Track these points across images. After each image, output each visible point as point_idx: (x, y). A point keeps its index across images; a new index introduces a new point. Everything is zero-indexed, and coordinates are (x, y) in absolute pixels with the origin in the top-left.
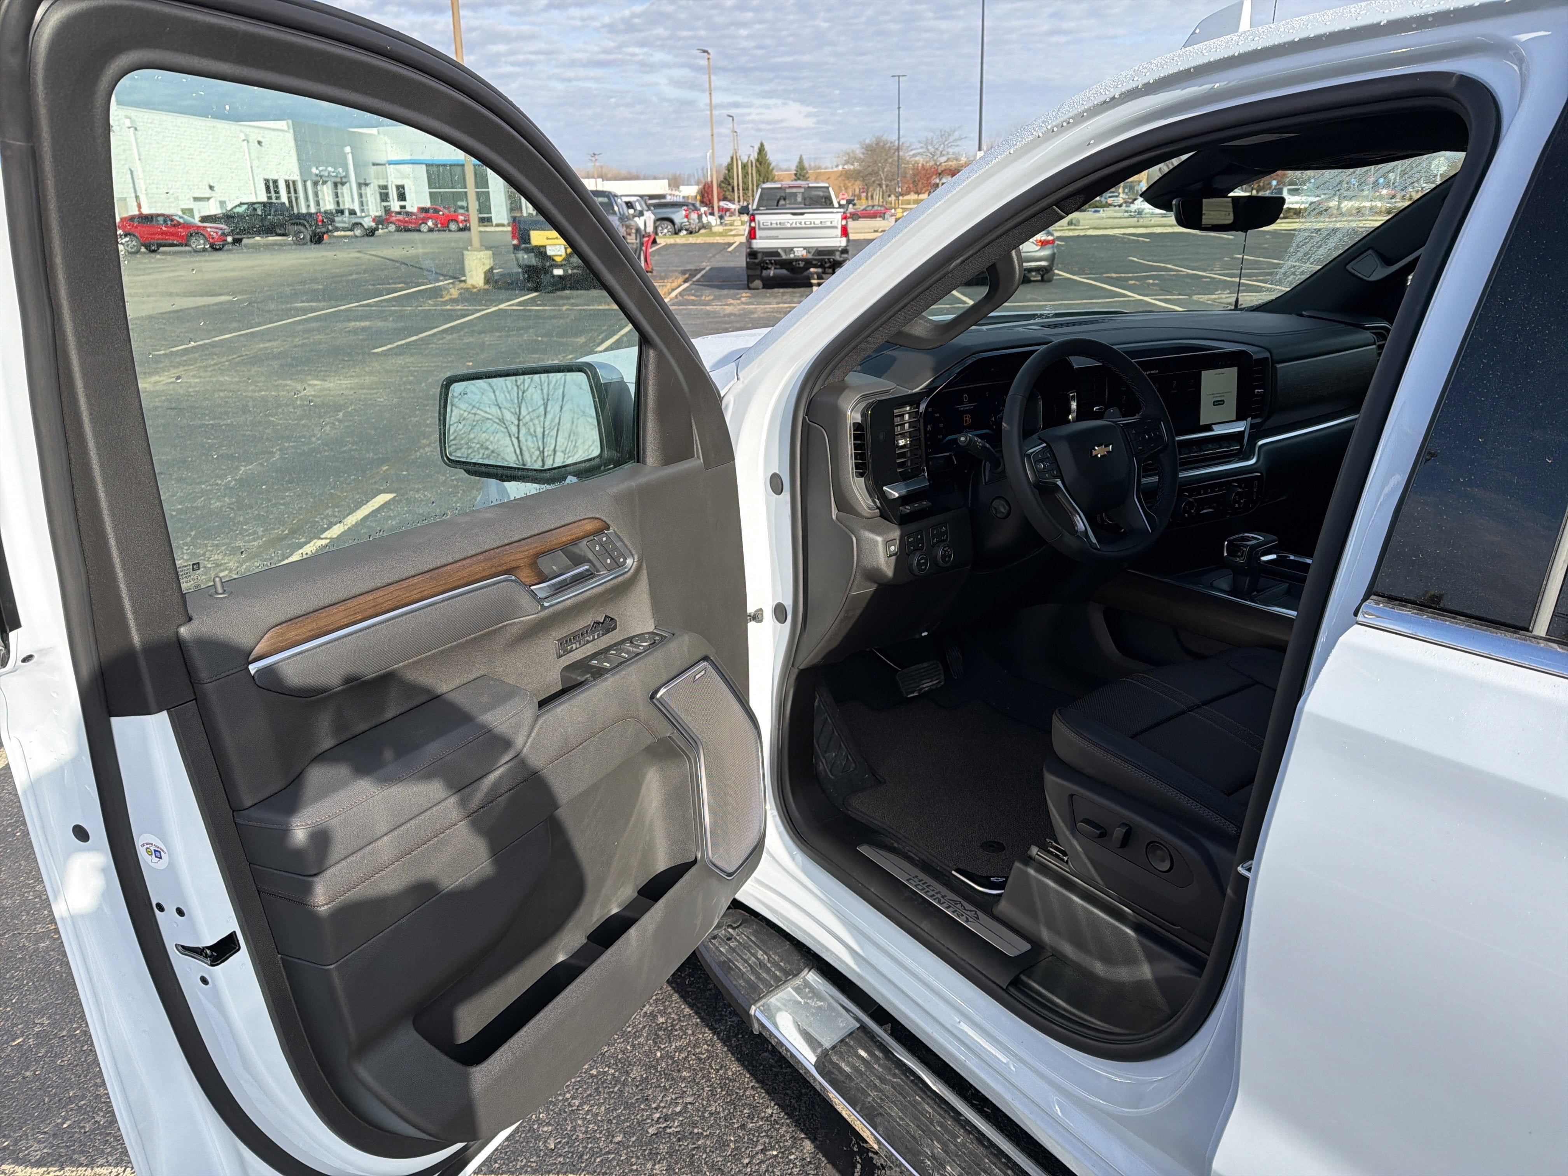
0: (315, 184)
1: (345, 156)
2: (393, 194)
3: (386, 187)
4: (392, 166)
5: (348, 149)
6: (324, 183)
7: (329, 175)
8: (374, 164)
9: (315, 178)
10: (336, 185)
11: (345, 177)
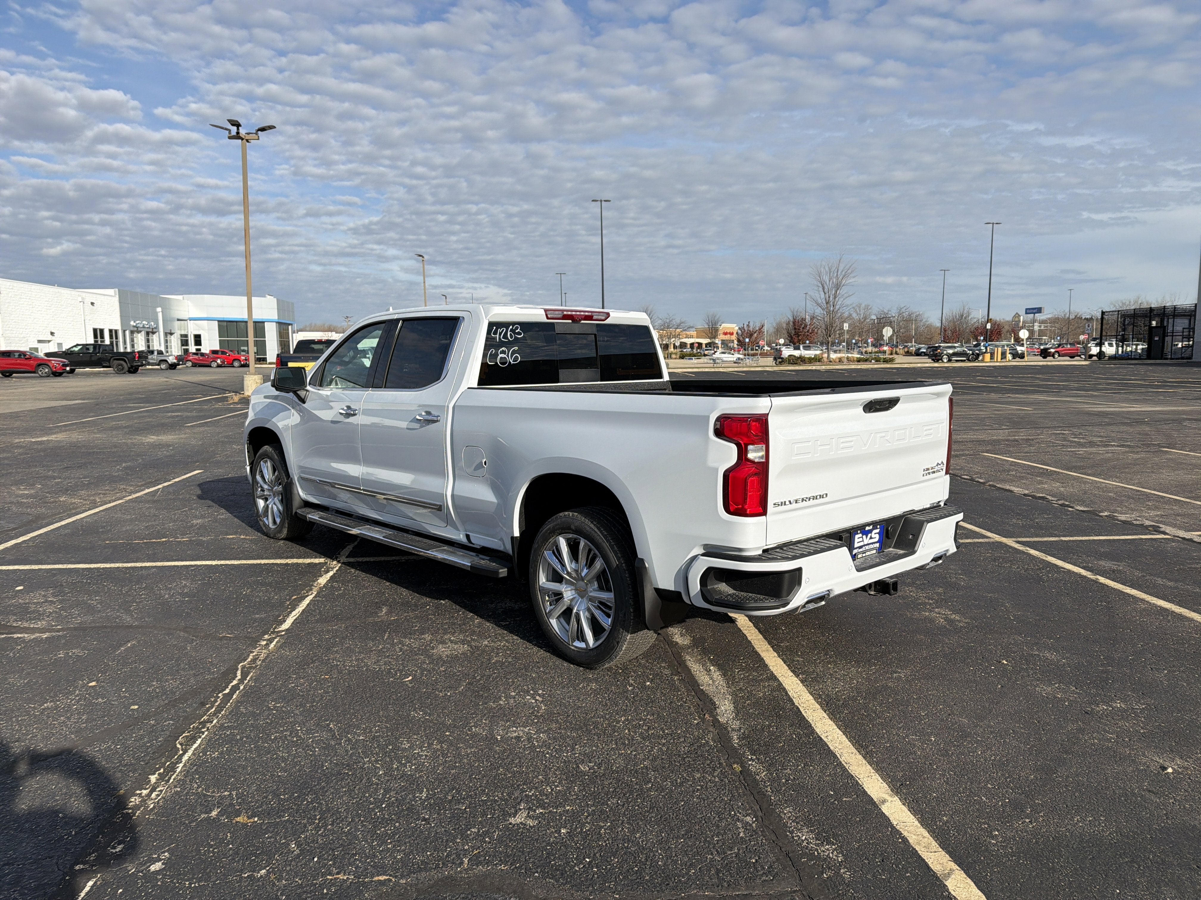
0: (132, 332)
1: (156, 314)
2: (191, 341)
3: (186, 336)
4: (192, 322)
5: (159, 309)
6: (139, 332)
7: (144, 327)
8: (178, 320)
9: (132, 329)
10: (148, 333)
11: (155, 328)
